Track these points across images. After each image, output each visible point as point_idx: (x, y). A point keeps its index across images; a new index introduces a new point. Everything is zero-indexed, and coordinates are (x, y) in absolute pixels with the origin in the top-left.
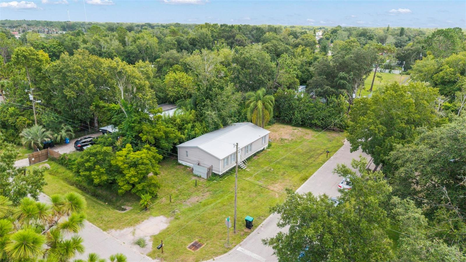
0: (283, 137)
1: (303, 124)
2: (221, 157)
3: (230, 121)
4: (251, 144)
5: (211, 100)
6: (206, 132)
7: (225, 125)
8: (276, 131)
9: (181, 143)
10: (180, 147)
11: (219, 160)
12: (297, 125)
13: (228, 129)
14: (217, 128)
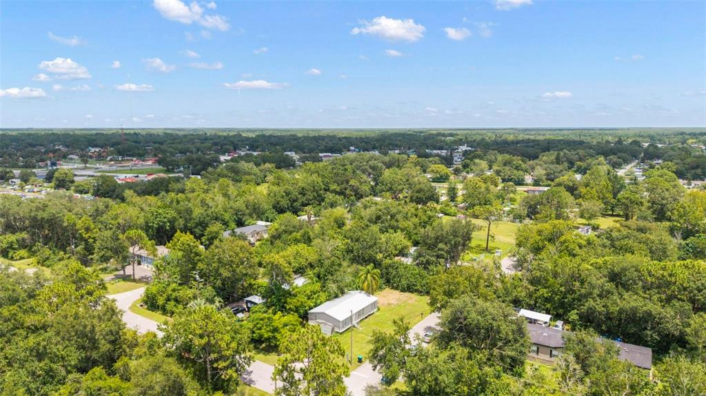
0: (391, 302)
1: (409, 289)
2: (341, 320)
3: (346, 290)
4: (363, 309)
5: (332, 275)
6: (328, 300)
7: (343, 293)
8: (385, 297)
9: (310, 309)
10: (311, 313)
11: (339, 321)
12: (403, 290)
13: (345, 296)
14: (337, 296)
